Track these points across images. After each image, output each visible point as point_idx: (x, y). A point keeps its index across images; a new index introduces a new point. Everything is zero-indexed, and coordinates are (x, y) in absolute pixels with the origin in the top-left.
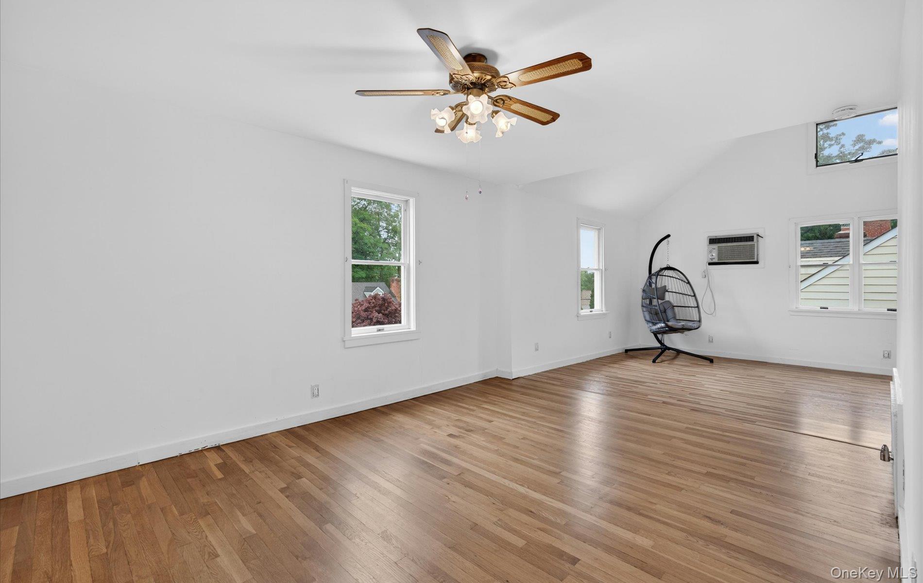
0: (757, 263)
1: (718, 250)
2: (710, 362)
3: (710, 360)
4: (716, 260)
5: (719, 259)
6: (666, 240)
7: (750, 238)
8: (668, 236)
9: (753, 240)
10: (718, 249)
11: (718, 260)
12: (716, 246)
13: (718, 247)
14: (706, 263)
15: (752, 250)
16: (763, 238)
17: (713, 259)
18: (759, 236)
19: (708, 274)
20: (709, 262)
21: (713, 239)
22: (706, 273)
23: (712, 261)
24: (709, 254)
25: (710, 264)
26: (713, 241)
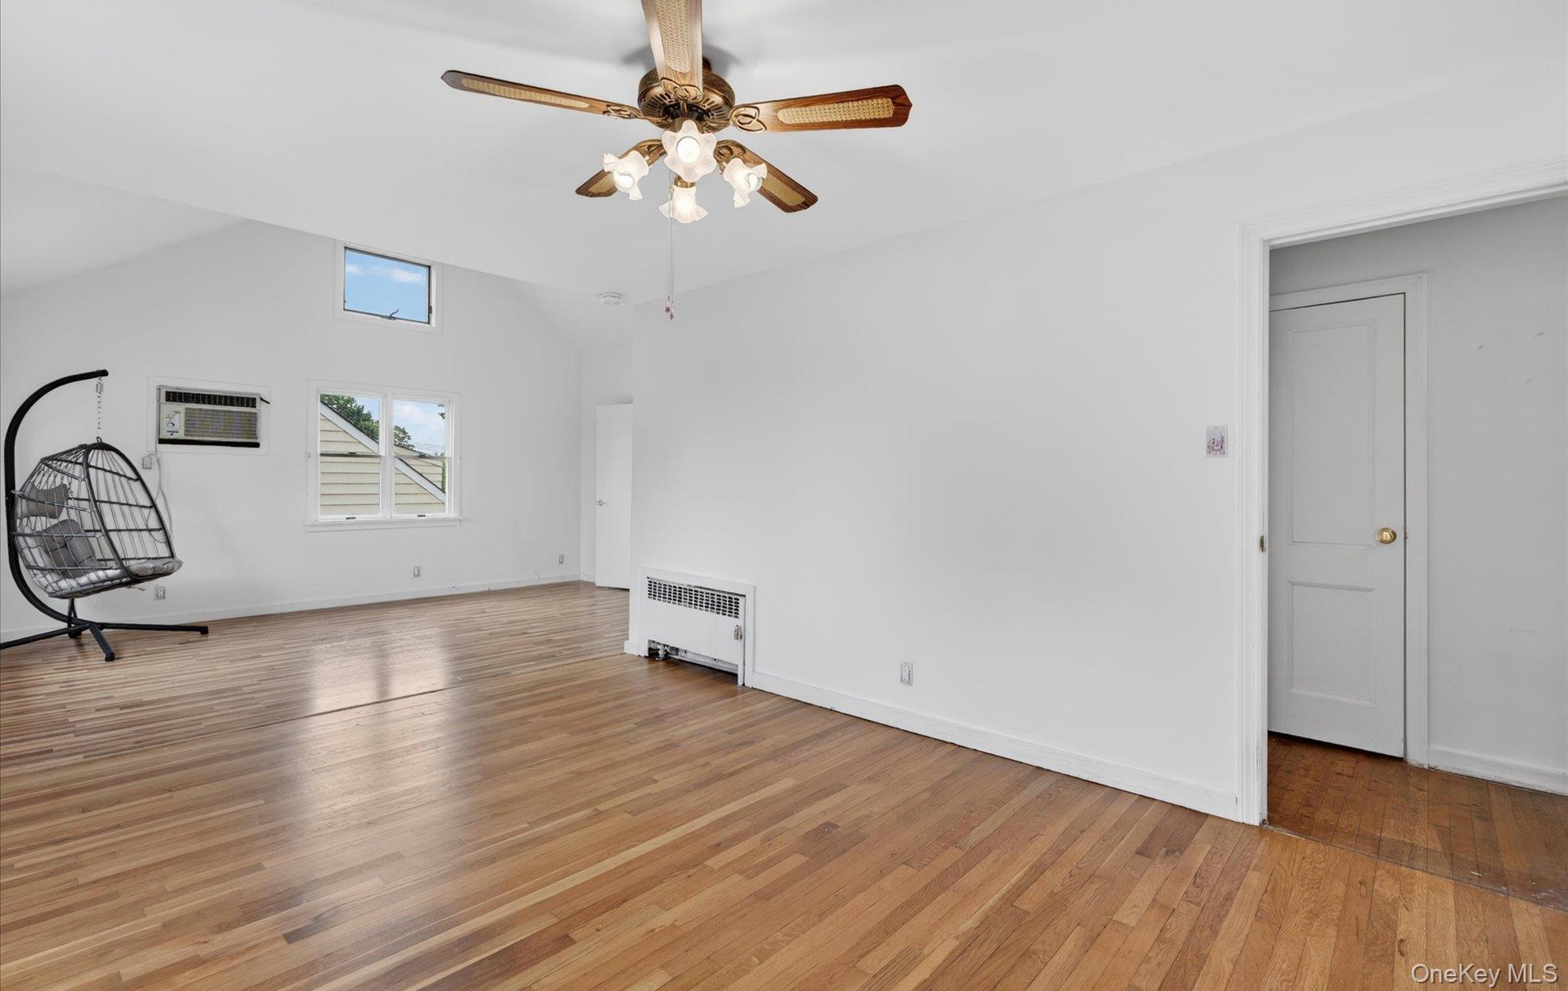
0: (257, 445)
1: (186, 416)
2: (202, 633)
3: (203, 630)
4: (181, 435)
5: (187, 432)
6: (95, 381)
7: (250, 402)
8: (104, 373)
9: (254, 406)
10: (186, 413)
11: (186, 435)
12: (181, 407)
13: (187, 409)
14: (153, 439)
15: (251, 423)
16: (268, 403)
17: (172, 433)
18: (262, 399)
19: (158, 461)
20: (161, 437)
21: (174, 393)
22: (154, 460)
23: (172, 437)
24: (165, 421)
25: (162, 441)
26: (173, 396)
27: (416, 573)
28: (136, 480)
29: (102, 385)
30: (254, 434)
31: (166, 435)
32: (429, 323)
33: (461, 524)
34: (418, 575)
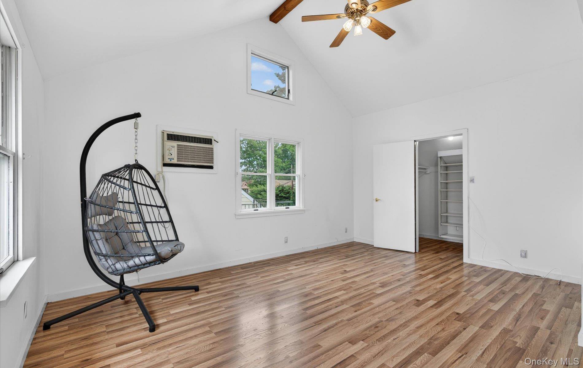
0: (211, 167)
1: (178, 149)
2: (195, 291)
3: (196, 289)
4: (175, 161)
5: (178, 159)
6: (133, 120)
7: (208, 141)
8: (137, 115)
9: (211, 144)
10: (178, 147)
11: (177, 161)
12: (175, 144)
13: (178, 145)
14: (160, 163)
15: (210, 154)
16: (218, 142)
17: (171, 159)
18: (214, 140)
19: (163, 177)
20: (165, 162)
21: (171, 135)
22: (161, 176)
23: (171, 162)
24: (167, 153)
25: (165, 165)
26: (172, 137)
27: (286, 241)
28: (156, 189)
29: (137, 124)
30: (212, 160)
31: (167, 161)
32: (288, 99)
33: (305, 212)
34: (287, 242)
